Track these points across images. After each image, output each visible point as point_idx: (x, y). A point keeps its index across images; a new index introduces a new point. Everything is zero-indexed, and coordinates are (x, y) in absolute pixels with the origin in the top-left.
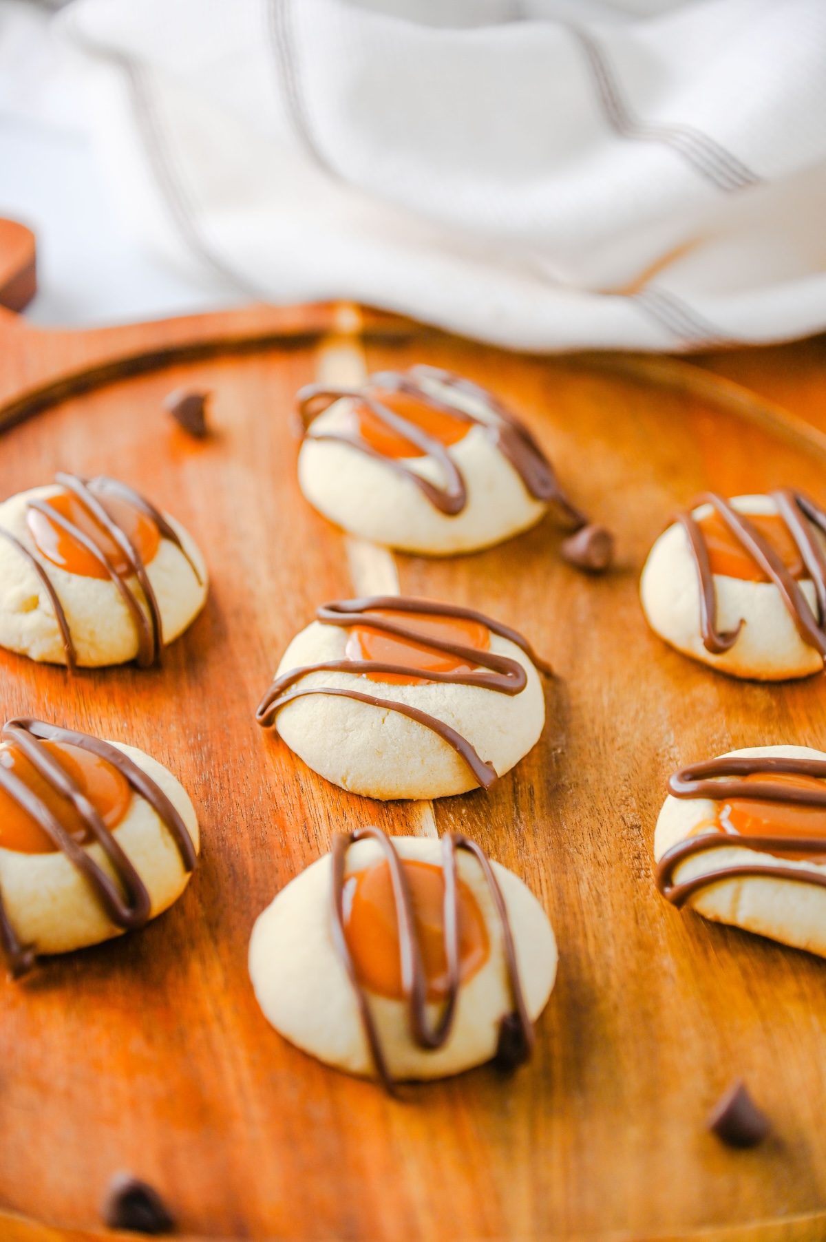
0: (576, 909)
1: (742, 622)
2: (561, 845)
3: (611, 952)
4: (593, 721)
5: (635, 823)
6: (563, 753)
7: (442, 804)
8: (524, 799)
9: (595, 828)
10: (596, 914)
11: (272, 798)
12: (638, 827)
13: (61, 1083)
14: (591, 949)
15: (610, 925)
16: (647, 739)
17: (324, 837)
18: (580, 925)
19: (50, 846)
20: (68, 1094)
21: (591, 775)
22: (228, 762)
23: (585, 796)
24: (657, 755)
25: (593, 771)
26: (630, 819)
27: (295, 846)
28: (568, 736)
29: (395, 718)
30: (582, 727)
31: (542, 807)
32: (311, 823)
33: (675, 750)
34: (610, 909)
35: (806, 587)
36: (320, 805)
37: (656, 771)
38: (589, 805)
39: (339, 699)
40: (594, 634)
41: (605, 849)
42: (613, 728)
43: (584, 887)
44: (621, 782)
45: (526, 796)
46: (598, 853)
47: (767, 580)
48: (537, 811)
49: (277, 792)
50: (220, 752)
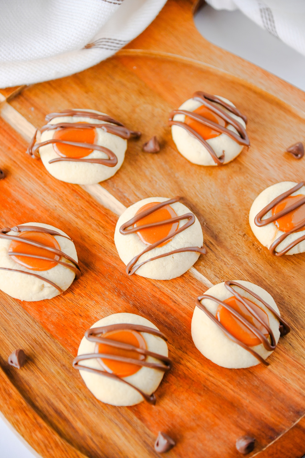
0: (255, 273)
1: (224, 151)
2: (234, 256)
3: (274, 280)
4: (204, 207)
5: (243, 234)
6: (207, 224)
7: (196, 265)
8: (212, 247)
9: (236, 243)
10: (260, 271)
11: (154, 296)
12: (245, 235)
13: (193, 424)
14: (269, 283)
15: (266, 272)
16: (222, 203)
17: (178, 298)
18: (260, 277)
19: (139, 367)
20: (198, 425)
21: (219, 225)
22: (132, 293)
23: (224, 234)
24: (229, 206)
25: (219, 224)
26: (242, 234)
27: (175, 308)
28: (203, 217)
29: (176, 255)
30: (203, 210)
31: (218, 246)
32: (171, 297)
33: (231, 201)
34: (261, 267)
35: (230, 128)
36: (167, 289)
37: (233, 212)
38: (228, 236)
39: (157, 260)
40: (177, 175)
41: (244, 248)
42: (211, 205)
43: (250, 264)
44: (228, 223)
45: (210, 245)
46: (244, 251)
47: (221, 133)
48: (218, 248)
49: (154, 293)
50: (126, 291)
